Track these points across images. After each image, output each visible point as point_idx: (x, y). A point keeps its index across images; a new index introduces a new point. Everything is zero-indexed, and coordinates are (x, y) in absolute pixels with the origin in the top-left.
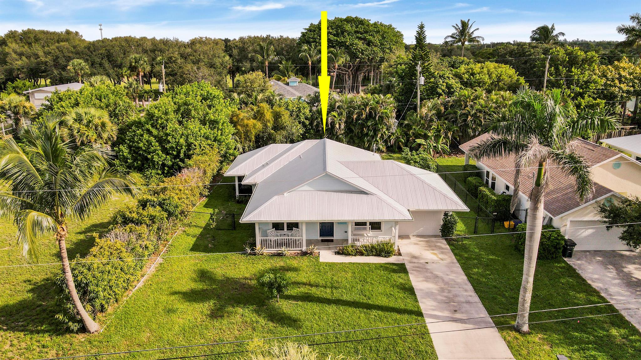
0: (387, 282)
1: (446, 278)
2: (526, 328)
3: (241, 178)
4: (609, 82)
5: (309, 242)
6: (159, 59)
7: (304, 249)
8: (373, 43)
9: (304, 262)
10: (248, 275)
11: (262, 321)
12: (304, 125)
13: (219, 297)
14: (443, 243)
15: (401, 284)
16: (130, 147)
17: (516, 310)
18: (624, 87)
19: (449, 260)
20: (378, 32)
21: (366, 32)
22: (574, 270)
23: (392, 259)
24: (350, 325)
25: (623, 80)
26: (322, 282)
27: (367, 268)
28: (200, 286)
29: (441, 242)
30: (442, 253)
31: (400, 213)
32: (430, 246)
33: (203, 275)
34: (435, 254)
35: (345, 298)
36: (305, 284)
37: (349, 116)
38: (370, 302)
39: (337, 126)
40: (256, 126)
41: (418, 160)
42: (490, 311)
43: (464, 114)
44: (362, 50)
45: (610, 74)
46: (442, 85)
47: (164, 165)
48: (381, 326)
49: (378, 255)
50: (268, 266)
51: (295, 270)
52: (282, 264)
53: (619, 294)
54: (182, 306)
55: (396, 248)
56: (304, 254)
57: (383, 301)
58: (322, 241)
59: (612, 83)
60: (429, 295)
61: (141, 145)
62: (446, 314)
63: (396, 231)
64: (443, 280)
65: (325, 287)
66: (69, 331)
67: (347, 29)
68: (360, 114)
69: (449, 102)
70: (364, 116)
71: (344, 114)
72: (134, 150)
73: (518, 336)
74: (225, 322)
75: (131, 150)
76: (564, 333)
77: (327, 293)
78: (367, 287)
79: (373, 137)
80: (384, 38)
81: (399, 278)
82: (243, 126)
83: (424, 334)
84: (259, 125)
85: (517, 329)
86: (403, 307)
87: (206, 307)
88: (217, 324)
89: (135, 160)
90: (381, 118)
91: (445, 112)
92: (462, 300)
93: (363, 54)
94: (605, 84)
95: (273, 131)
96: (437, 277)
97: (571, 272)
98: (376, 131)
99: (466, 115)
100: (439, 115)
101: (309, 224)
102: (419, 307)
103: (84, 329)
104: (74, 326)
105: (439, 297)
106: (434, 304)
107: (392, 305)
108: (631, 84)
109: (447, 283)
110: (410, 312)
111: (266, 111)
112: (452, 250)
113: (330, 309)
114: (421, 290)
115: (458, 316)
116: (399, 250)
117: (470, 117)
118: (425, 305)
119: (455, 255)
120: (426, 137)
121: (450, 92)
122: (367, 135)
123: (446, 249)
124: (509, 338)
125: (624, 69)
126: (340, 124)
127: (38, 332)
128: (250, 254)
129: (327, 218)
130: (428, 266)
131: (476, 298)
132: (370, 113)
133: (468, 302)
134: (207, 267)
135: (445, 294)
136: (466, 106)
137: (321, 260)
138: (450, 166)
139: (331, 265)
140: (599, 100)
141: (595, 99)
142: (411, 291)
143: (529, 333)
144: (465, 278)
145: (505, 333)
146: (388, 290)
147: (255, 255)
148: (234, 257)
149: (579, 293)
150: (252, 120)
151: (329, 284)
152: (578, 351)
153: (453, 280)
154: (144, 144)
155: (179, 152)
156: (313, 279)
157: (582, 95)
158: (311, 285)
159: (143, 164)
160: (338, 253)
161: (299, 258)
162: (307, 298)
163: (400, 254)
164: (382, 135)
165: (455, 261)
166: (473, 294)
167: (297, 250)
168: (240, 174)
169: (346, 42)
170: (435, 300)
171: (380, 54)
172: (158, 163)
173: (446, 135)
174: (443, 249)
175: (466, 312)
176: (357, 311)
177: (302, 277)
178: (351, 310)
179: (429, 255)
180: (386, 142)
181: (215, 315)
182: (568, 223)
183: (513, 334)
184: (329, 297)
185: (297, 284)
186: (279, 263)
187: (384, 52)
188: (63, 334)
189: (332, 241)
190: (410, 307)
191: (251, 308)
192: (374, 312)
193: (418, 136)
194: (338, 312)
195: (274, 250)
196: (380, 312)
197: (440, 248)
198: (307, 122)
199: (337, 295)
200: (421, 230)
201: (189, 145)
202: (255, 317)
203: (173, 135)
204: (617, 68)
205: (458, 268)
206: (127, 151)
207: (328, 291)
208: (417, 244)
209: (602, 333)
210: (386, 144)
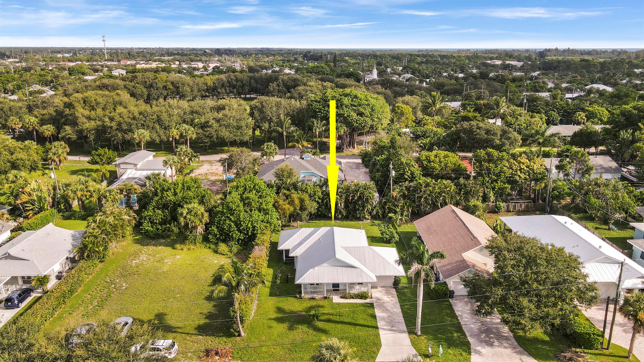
0: (364, 313)
1: (392, 311)
2: (419, 333)
3: (287, 251)
4: (513, 173)
5: (328, 291)
6: (196, 121)
7: (325, 295)
8: (364, 114)
9: (325, 303)
10: (300, 310)
11: (311, 331)
12: (318, 203)
13: (289, 321)
14: (394, 291)
15: (371, 314)
16: (217, 227)
17: (415, 326)
18: (523, 176)
19: (395, 301)
20: (368, 105)
21: (360, 105)
22: (452, 306)
23: (368, 301)
24: (347, 333)
25: (523, 171)
26: (335, 313)
27: (355, 306)
28: (280, 315)
29: (393, 291)
30: (392, 297)
31: (372, 279)
32: (387, 293)
33: (279, 310)
34: (389, 298)
35: (345, 320)
36: (327, 314)
37: (346, 198)
38: (356, 322)
39: (339, 205)
40: (289, 209)
41: (388, 233)
42: (407, 326)
43: (419, 197)
44: (357, 120)
45: (514, 166)
46: (407, 172)
47: (239, 239)
48: (360, 333)
49: (361, 298)
50: (309, 305)
51: (322, 307)
52: (315, 303)
53: (466, 318)
54: (274, 324)
55: (370, 295)
56: (325, 298)
57: (361, 322)
58: (334, 290)
59: (516, 173)
60: (383, 319)
61: (225, 227)
62: (389, 328)
63: (370, 286)
64: (390, 312)
65: (336, 316)
66: (235, 336)
67: (345, 102)
68: (353, 196)
69: (411, 186)
70: (356, 198)
71: (344, 197)
72: (221, 230)
73: (416, 336)
74: (295, 332)
75: (218, 229)
76: (435, 335)
77: (337, 318)
78: (355, 315)
79: (362, 210)
80: (373, 110)
81: (370, 311)
82: (282, 210)
83: (378, 336)
84: (292, 209)
85: (416, 334)
86: (370, 325)
87: (285, 325)
88: (292, 333)
89: (221, 235)
90: (367, 200)
91: (408, 194)
92: (397, 321)
93: (357, 123)
94: (512, 174)
95: (300, 212)
96: (387, 310)
97: (450, 307)
98: (364, 207)
99: (421, 197)
100: (404, 196)
101: (328, 284)
102: (377, 325)
103: (239, 335)
104: (237, 334)
105: (387, 320)
106: (384, 323)
107: (366, 324)
108: (528, 174)
109: (391, 313)
110: (373, 327)
111: (295, 199)
112: (398, 295)
113: (339, 326)
114: (380, 317)
115: (394, 328)
116: (371, 295)
117: (423, 199)
118: (380, 324)
119: (398, 298)
120: (395, 212)
121: (413, 178)
122: (358, 209)
123: (395, 295)
124: (411, 338)
125: (523, 164)
126: (341, 203)
127: (220, 336)
128: (299, 298)
129: (336, 281)
130: (385, 305)
131: (402, 320)
132: (360, 196)
133: (399, 322)
134: (281, 305)
135: (390, 319)
136: (421, 191)
137: (334, 301)
138: (410, 232)
139: (339, 304)
140: (506, 185)
141: (504, 183)
142: (374, 317)
143: (420, 336)
144: (400, 310)
145: (411, 336)
146: (365, 317)
147: (301, 298)
148: (291, 300)
149: (449, 317)
150: (287, 205)
151: (338, 314)
152: (437, 342)
153: (395, 312)
154: (227, 227)
155: (248, 231)
156: (331, 311)
157: (496, 181)
158: (329, 314)
159: (226, 237)
160: (341, 297)
161: (323, 300)
162: (329, 321)
163: (372, 298)
164: (367, 209)
165: (398, 301)
166: (402, 318)
167: (322, 296)
168: (287, 248)
169: (344, 114)
170: (385, 321)
171: (370, 122)
172: (235, 238)
173: (408, 210)
174: (393, 294)
175: (397, 327)
176: (350, 326)
177: (326, 311)
178: (348, 326)
179: (386, 298)
180: (370, 213)
181: (291, 328)
182: (452, 283)
183: (414, 336)
184: (338, 320)
185: (324, 314)
186: (313, 303)
187: (373, 121)
188: (231, 337)
189: (338, 290)
190: (373, 325)
191: (305, 326)
192: (358, 327)
193: (390, 211)
194: (343, 327)
195: (310, 296)
196: (360, 327)
197: (392, 294)
198: (320, 201)
199: (342, 319)
200: (383, 284)
201: (254, 227)
202: (307, 330)
203: (244, 221)
204: (520, 162)
205: (398, 305)
206: (216, 230)
207: (338, 317)
208: (381, 292)
209: (450, 335)
210: (371, 214)
